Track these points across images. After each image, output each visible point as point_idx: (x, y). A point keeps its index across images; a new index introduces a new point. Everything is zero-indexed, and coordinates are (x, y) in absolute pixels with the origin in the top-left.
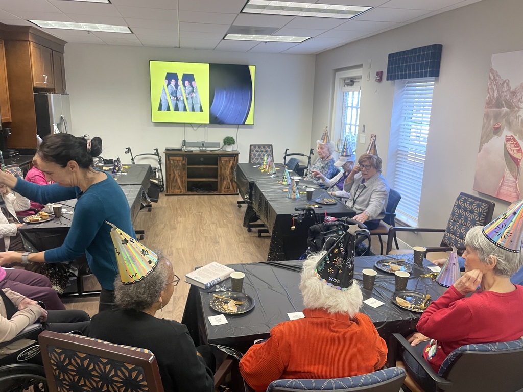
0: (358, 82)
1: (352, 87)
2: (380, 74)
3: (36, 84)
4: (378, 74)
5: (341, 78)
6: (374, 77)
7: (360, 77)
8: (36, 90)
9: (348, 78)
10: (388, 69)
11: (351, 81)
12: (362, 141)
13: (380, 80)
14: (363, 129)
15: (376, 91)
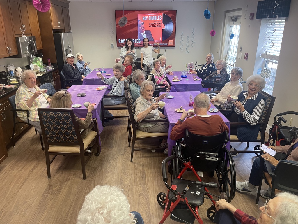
0: (240, 19)
1: (236, 22)
2: (252, 15)
3: (54, 27)
4: (251, 14)
5: (229, 17)
6: (249, 16)
7: (240, 16)
8: (54, 31)
9: (234, 17)
10: (257, 12)
11: (235, 18)
12: (240, 57)
13: (252, 19)
14: (240, 49)
15: (250, 26)
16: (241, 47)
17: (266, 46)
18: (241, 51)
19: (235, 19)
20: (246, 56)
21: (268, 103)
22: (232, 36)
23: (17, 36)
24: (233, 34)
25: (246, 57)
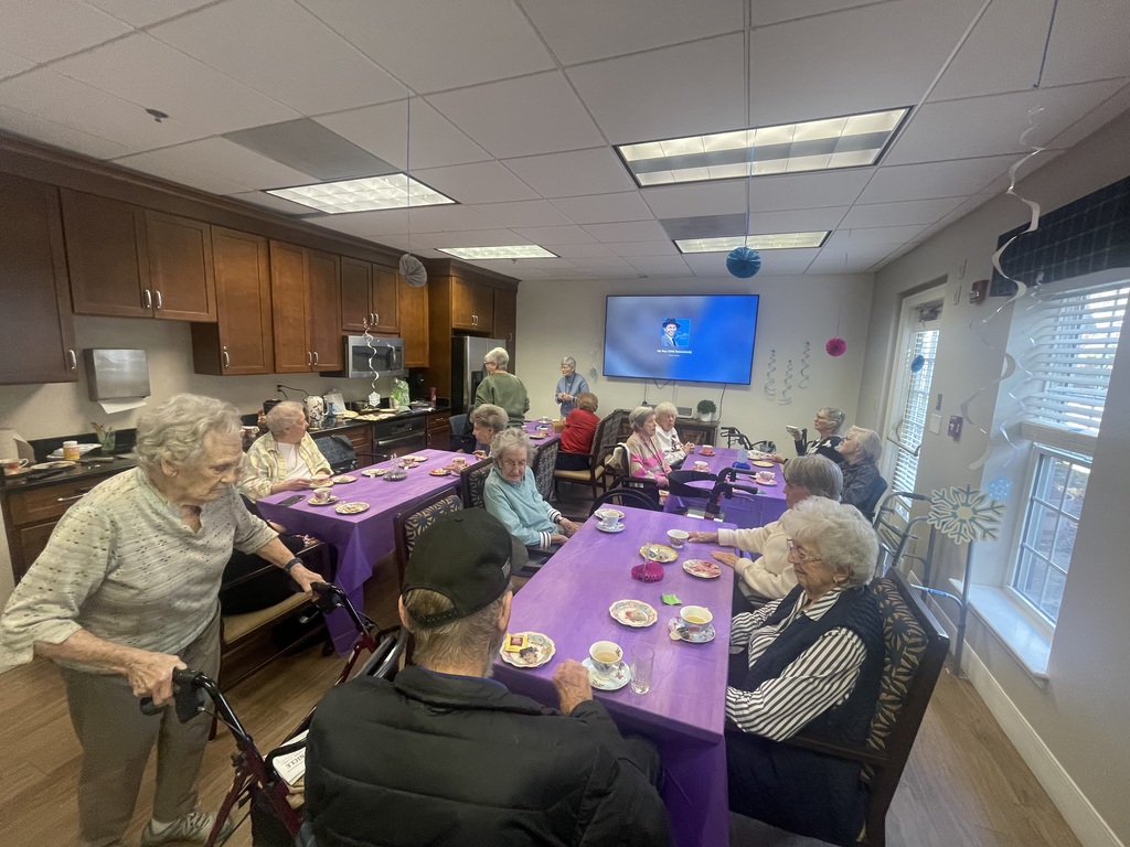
0: (943, 311)
1: (933, 322)
2: (979, 287)
3: (455, 323)
4: (976, 286)
5: (912, 308)
6: (967, 294)
7: (944, 302)
9: (927, 305)
11: (933, 310)
12: (935, 428)
13: (979, 300)
14: (937, 403)
15: (970, 326)
16: (940, 397)
17: (1040, 395)
18: (938, 408)
19: (930, 313)
20: (952, 425)
21: (907, 660)
22: (918, 363)
23: (344, 334)
24: (920, 357)
25: (955, 428)
